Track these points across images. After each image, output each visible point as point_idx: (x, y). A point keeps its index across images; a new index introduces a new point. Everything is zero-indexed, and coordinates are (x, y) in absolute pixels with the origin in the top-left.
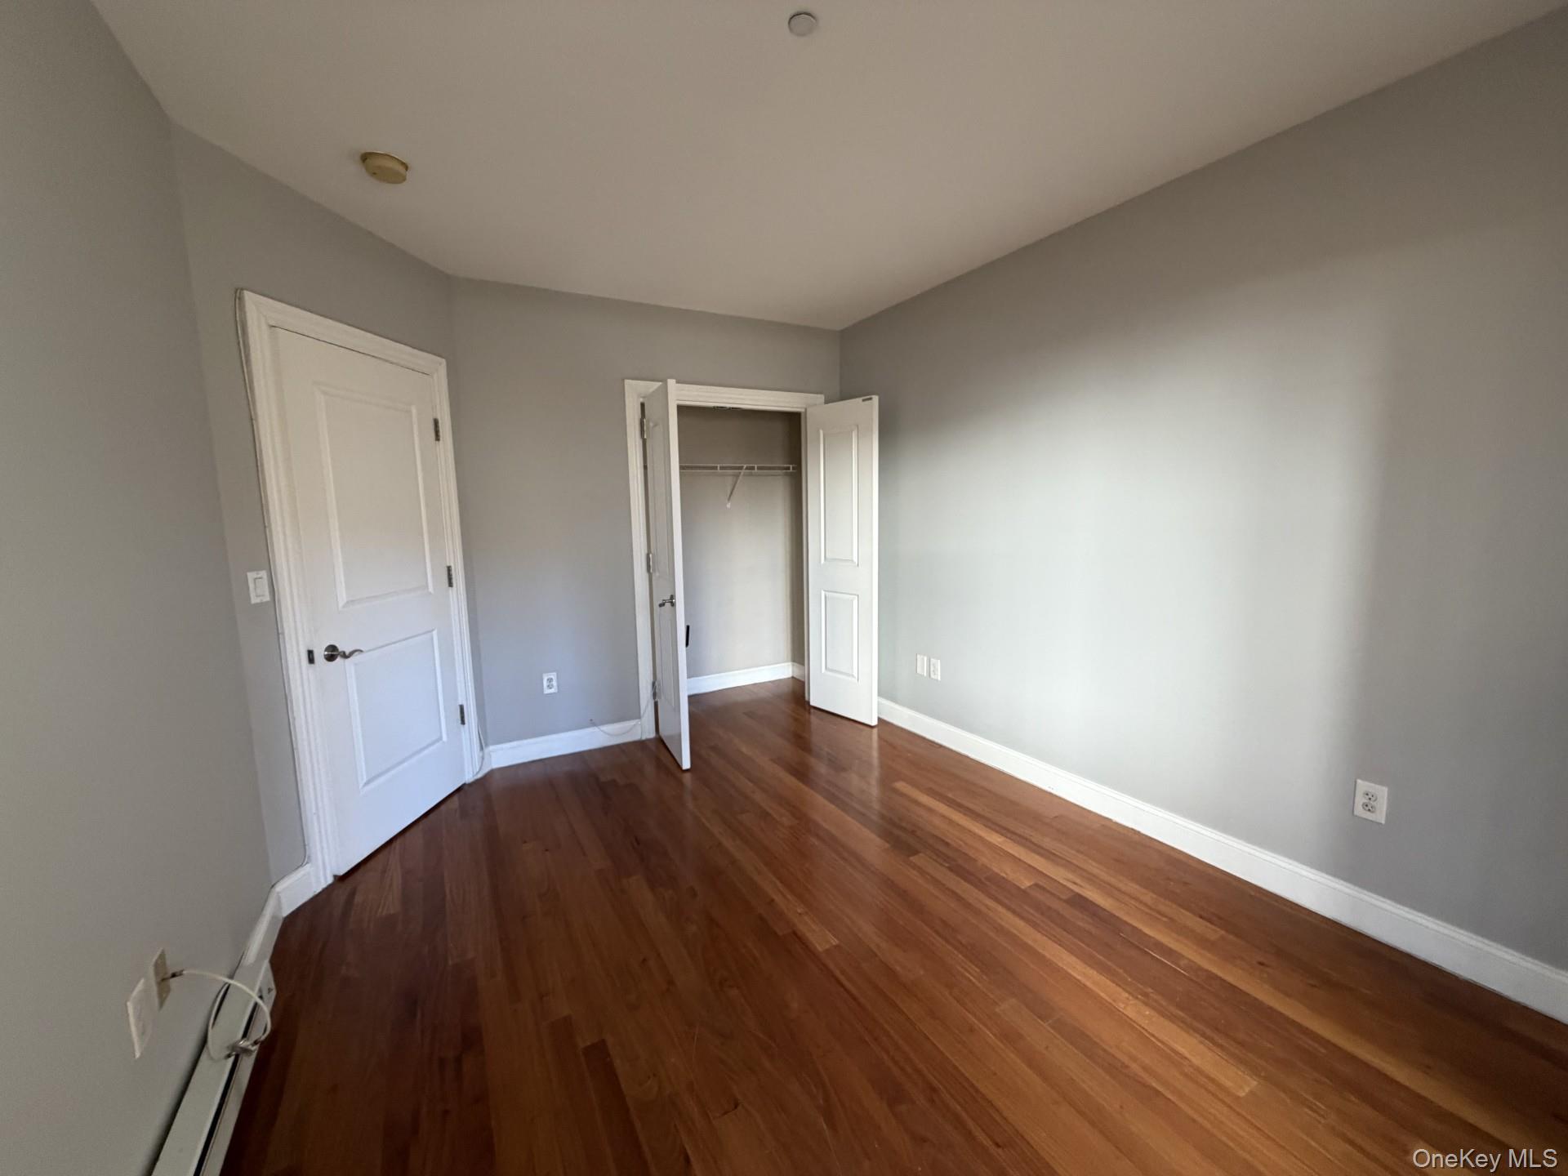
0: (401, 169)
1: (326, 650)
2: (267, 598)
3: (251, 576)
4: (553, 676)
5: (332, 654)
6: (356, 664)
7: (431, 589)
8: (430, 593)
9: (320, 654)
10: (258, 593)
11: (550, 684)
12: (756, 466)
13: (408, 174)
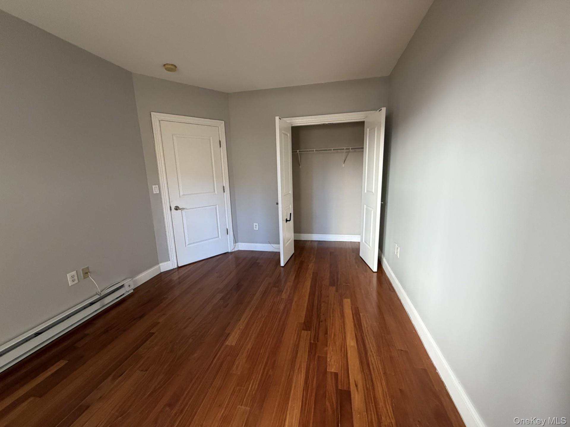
0: (175, 68)
1: (175, 207)
2: (158, 192)
3: (154, 186)
4: (257, 224)
5: (177, 208)
6: (185, 212)
7: (216, 193)
8: (216, 194)
9: (173, 208)
10: (156, 190)
11: (256, 226)
12: (350, 148)
13: (177, 69)
